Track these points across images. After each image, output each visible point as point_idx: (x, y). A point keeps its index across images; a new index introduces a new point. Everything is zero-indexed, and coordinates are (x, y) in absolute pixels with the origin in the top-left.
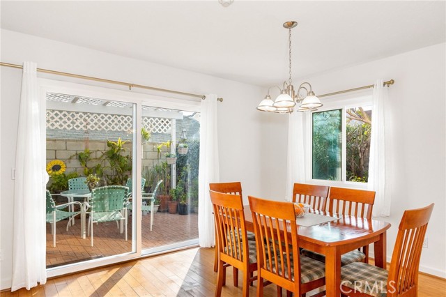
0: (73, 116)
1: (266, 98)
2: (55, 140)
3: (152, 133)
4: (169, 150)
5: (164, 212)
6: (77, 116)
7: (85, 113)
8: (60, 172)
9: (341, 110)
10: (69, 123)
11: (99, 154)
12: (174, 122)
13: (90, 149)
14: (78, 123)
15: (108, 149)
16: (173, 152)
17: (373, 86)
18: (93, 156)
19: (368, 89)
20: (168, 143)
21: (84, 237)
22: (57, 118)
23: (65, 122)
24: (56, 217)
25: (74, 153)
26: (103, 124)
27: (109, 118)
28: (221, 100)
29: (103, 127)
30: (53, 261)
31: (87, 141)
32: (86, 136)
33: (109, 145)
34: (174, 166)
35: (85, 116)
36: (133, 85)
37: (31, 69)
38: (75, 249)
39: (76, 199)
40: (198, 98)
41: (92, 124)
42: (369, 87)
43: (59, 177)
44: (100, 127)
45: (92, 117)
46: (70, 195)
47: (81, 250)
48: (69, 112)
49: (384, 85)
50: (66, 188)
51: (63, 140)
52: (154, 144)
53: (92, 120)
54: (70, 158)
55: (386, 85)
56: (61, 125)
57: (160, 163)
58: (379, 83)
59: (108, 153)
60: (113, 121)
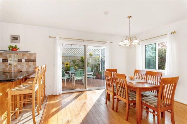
0: (71, 50)
1: (125, 40)
2: (67, 57)
3: (94, 54)
4: (99, 59)
5: (97, 78)
6: (72, 50)
7: (74, 49)
8: (68, 66)
9: (156, 44)
10: (70, 51)
11: (79, 61)
12: (100, 50)
13: (76, 59)
14: (73, 52)
15: (81, 59)
16: (100, 60)
17: (167, 34)
18: (77, 61)
19: (165, 35)
20: (99, 57)
21: (73, 84)
22: (67, 50)
23: (69, 51)
24: (66, 78)
25: (72, 60)
26: (79, 52)
27: (81, 50)
28: (112, 43)
29: (79, 53)
30: (64, 89)
31: (75, 57)
32: (75, 55)
33: (81, 58)
34: (100, 64)
35: (74, 50)
36: (84, 40)
37: (58, 38)
38: (70, 87)
39: (71, 73)
40: (104, 43)
41: (76, 52)
42: (166, 35)
43: (68, 67)
44: (78, 53)
45: (76, 50)
46: (70, 72)
47: (72, 87)
48: (70, 49)
49: (171, 33)
50: (69, 70)
51: (69, 57)
52: (94, 57)
53: (76, 51)
54: (71, 62)
55: (173, 34)
56: (68, 52)
57: (96, 64)
58: (169, 33)
59: (81, 60)
60: (82, 51)
